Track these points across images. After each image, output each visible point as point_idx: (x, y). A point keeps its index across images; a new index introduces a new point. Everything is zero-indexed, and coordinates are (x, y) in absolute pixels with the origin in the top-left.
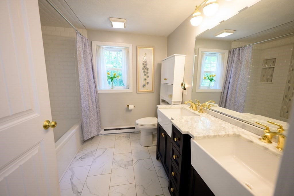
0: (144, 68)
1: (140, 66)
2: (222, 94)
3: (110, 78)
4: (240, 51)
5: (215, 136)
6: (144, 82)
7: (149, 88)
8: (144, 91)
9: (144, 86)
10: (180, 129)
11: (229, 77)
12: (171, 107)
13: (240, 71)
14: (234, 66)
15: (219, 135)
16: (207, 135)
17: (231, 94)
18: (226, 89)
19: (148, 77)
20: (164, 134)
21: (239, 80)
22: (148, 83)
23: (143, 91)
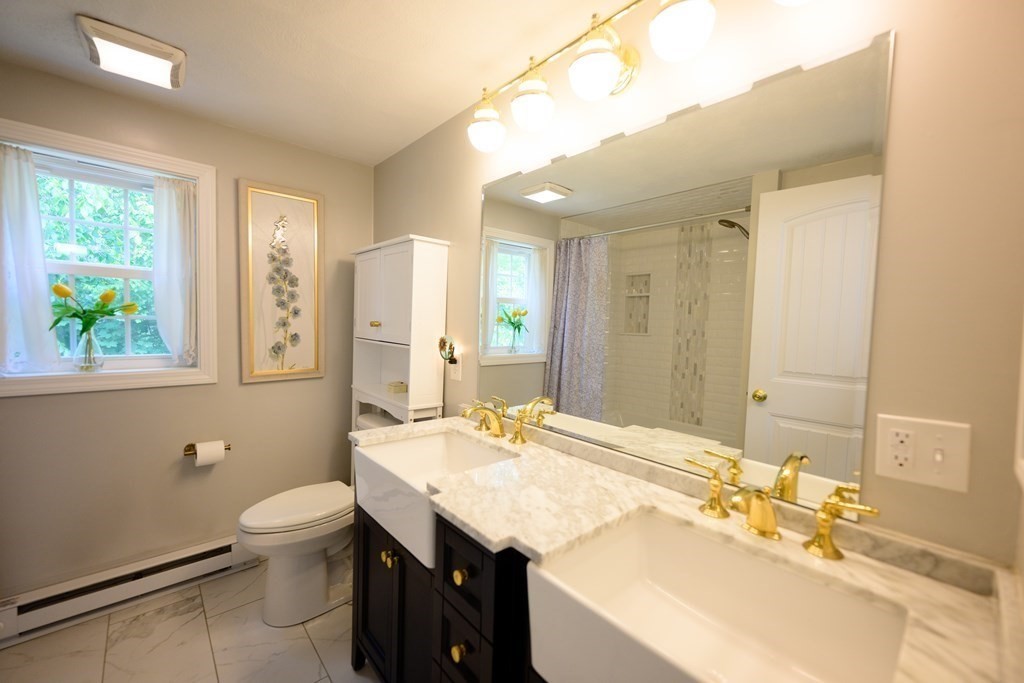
0: (277, 277)
1: (258, 268)
2: (548, 367)
3: (75, 315)
4: (583, 249)
5: (598, 531)
6: (279, 336)
7: (302, 357)
8: (277, 375)
9: (278, 349)
10: (478, 533)
11: (563, 317)
12: (409, 434)
13: (586, 303)
14: (571, 288)
15: (607, 526)
16: (576, 534)
17: (570, 369)
18: (557, 353)
19: (296, 313)
20: (394, 555)
21: (587, 328)
22: (295, 338)
23: (275, 371)
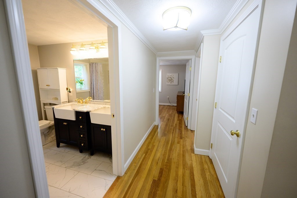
2: (90, 92)
5: (98, 109)
11: (93, 81)
13: (98, 78)
14: (94, 74)
17: (96, 93)
18: (92, 89)
21: (99, 83)
